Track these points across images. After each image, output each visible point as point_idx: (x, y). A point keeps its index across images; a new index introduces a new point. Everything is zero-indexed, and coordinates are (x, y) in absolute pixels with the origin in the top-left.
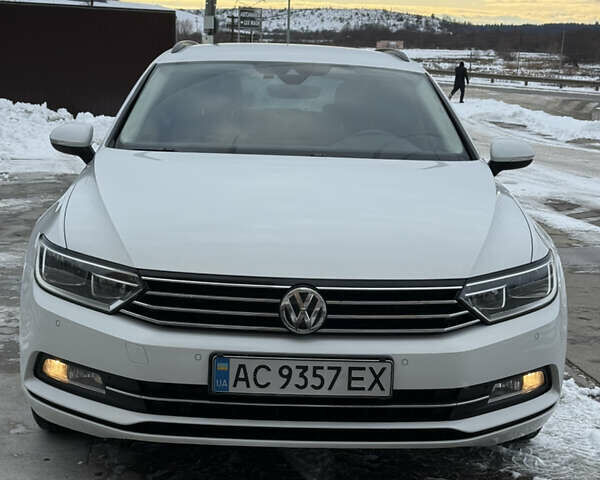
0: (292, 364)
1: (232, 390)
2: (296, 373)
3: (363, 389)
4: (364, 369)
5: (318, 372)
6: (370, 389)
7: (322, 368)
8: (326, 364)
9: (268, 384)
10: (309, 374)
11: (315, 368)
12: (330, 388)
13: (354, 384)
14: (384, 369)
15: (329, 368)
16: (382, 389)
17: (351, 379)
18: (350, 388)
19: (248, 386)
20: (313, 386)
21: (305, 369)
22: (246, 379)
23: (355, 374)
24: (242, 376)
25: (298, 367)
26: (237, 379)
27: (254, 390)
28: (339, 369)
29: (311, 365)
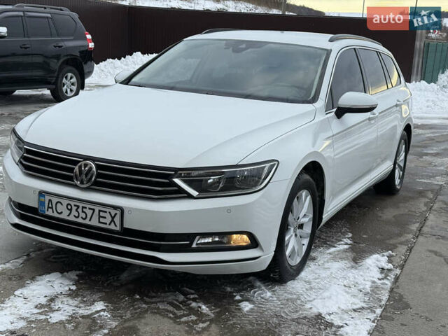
0: (72, 203)
1: (47, 213)
2: (74, 208)
3: (106, 224)
4: (106, 212)
5: (84, 210)
6: (110, 224)
7: (86, 208)
8: (88, 206)
9: (61, 213)
10: (80, 210)
11: (83, 207)
12: (90, 220)
13: (102, 220)
14: (116, 214)
15: (90, 209)
16: (116, 226)
17: (100, 217)
18: (99, 222)
19: (53, 212)
20: (82, 218)
21: (78, 207)
22: (52, 208)
23: (102, 214)
24: (50, 206)
25: (75, 206)
26: (49, 207)
27: (56, 215)
28: (94, 210)
29: (81, 205)
